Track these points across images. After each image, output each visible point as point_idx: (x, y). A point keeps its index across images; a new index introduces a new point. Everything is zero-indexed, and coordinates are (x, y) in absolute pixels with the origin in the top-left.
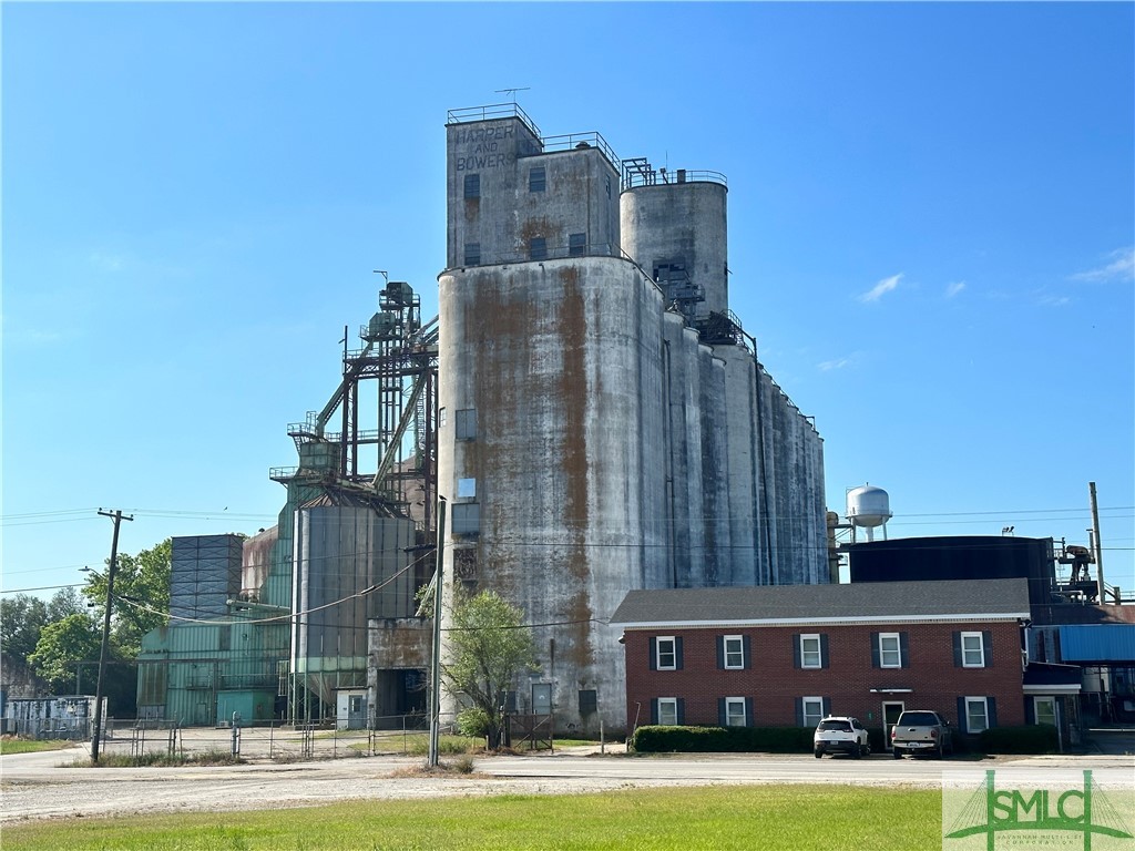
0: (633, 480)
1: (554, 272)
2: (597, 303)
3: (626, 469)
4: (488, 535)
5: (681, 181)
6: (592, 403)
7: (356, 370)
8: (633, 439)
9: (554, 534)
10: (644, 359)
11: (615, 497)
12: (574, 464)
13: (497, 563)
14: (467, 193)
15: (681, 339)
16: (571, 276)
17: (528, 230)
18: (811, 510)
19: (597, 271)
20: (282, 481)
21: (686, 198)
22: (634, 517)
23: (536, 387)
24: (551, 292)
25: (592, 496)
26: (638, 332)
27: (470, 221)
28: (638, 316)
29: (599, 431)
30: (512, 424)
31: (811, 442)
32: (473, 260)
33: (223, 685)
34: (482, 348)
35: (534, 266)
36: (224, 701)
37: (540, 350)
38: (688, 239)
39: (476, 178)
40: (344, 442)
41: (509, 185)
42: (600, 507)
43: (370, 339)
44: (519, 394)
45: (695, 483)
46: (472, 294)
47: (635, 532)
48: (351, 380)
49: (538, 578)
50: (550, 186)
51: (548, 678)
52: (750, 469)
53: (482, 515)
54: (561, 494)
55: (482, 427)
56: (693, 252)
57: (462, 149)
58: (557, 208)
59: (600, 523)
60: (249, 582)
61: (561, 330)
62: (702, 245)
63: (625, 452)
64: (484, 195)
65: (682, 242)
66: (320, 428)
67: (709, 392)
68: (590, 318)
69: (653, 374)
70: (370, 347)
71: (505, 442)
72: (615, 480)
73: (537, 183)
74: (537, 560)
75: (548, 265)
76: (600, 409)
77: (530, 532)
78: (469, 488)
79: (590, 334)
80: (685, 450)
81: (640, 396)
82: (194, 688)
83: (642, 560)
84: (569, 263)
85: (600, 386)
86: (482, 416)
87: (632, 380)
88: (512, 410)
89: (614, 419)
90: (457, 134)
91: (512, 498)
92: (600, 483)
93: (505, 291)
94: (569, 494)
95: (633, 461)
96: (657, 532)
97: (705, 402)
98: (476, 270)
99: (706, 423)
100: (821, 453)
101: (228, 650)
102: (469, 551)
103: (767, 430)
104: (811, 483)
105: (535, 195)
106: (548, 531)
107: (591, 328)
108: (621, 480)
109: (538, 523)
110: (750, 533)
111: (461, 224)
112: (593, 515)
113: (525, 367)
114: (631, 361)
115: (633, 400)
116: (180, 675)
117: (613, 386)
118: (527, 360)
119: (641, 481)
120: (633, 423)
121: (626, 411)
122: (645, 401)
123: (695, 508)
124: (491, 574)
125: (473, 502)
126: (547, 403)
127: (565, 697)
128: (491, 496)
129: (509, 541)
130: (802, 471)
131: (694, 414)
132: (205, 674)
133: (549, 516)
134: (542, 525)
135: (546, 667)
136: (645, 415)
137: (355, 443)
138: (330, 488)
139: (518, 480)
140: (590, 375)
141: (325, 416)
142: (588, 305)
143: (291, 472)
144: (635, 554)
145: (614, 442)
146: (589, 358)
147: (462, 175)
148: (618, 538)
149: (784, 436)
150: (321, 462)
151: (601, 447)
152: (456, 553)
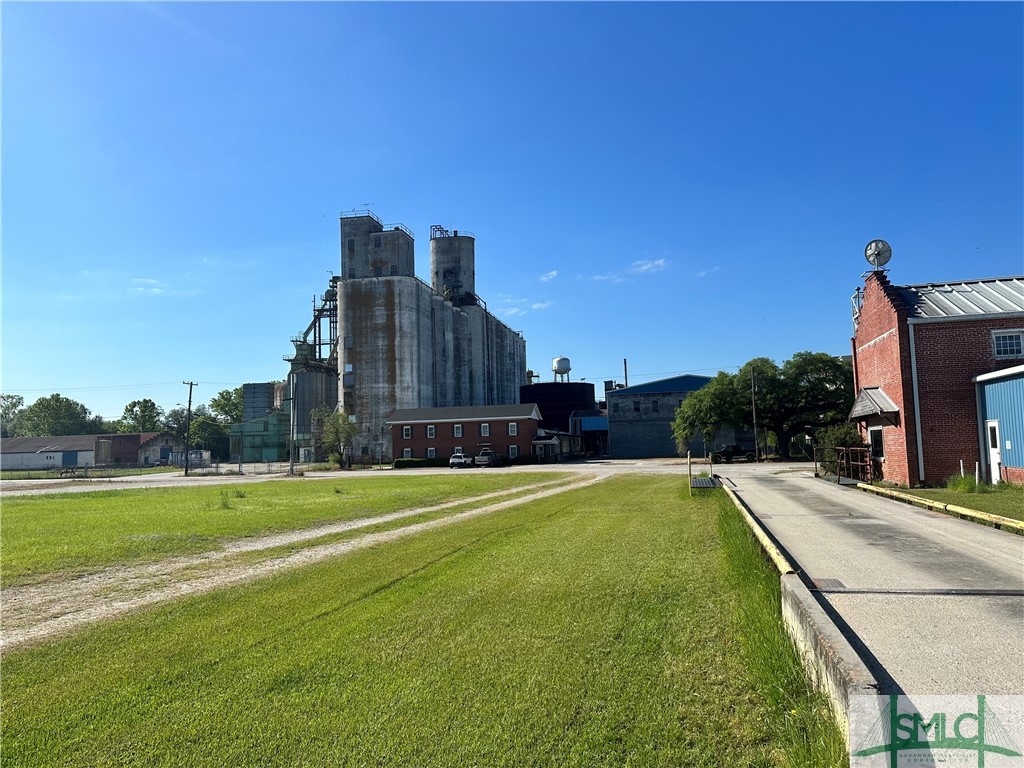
0: (415, 365)
1: (383, 282)
2: (400, 295)
3: (412, 361)
4: (357, 387)
5: (456, 236)
6: (398, 335)
7: (319, 314)
8: (415, 348)
9: (382, 388)
10: (421, 317)
11: (407, 372)
12: (391, 359)
13: (361, 398)
14: (349, 247)
15: (443, 307)
16: (389, 284)
17: (374, 263)
18: (517, 371)
19: (400, 281)
20: (289, 360)
21: (457, 243)
22: (415, 379)
23: (376, 328)
24: (382, 290)
25: (398, 371)
26: (418, 306)
27: (351, 259)
28: (418, 300)
29: (401, 346)
30: (367, 342)
31: (519, 343)
32: (352, 276)
33: (266, 445)
34: (354, 313)
35: (375, 279)
36: (265, 452)
37: (377, 313)
38: (457, 261)
39: (352, 241)
40: (315, 344)
41: (367, 244)
42: (401, 375)
43: (326, 301)
44: (369, 330)
45: (450, 363)
46: (350, 290)
47: (416, 384)
48: (317, 318)
49: (377, 404)
50: (383, 246)
51: (381, 441)
52: (481, 356)
53: (355, 379)
54: (386, 370)
55: (355, 344)
56: (459, 267)
57: (347, 228)
58: (385, 255)
59: (401, 382)
60: (277, 403)
61: (386, 305)
62: (463, 263)
63: (411, 354)
64: (356, 248)
65: (455, 262)
66: (305, 338)
67: (459, 327)
68: (397, 301)
69: (426, 322)
70: (326, 304)
71: (364, 350)
72: (407, 365)
73: (378, 244)
74: (376, 396)
75: (380, 279)
76: (401, 337)
77: (374, 386)
78: (349, 368)
79: (397, 307)
80: (444, 351)
81: (418, 331)
82: (253, 447)
83: (419, 396)
84: (389, 278)
85: (401, 327)
86: (355, 340)
87: (415, 326)
88: (367, 337)
89: (407, 341)
90: (345, 222)
91: (367, 372)
92: (401, 366)
93: (363, 289)
94: (389, 370)
95: (415, 357)
96: (427, 383)
97: (455, 331)
98: (351, 280)
99: (457, 339)
100: (524, 346)
101: (267, 431)
102: (350, 393)
103: (492, 339)
104: (517, 359)
105: (377, 249)
106: (381, 385)
107: (397, 304)
108: (409, 365)
109: (377, 382)
110: (481, 382)
111: (347, 260)
112: (398, 379)
113: (371, 320)
114: (414, 318)
115: (415, 333)
116: (247, 441)
117: (406, 328)
118: (372, 317)
119: (419, 365)
120: (415, 342)
121: (412, 338)
122: (421, 333)
123: (450, 374)
124: (359, 402)
125: (351, 373)
126: (380, 335)
127: (387, 449)
128: (358, 371)
129: (365, 389)
130: (512, 356)
131: (449, 336)
132: (258, 440)
133: (381, 380)
134: (379, 383)
135: (380, 437)
136: (421, 339)
137: (320, 345)
138: (306, 365)
139: (369, 365)
140: (397, 324)
141: (307, 334)
142: (396, 295)
143: (293, 357)
144: (416, 394)
145: (407, 350)
146: (397, 316)
147: (347, 239)
148: (408, 388)
149: (502, 341)
150: (305, 353)
151: (401, 352)
152: (345, 394)
